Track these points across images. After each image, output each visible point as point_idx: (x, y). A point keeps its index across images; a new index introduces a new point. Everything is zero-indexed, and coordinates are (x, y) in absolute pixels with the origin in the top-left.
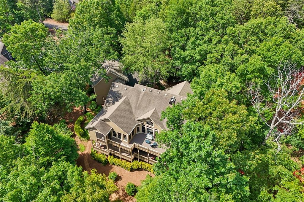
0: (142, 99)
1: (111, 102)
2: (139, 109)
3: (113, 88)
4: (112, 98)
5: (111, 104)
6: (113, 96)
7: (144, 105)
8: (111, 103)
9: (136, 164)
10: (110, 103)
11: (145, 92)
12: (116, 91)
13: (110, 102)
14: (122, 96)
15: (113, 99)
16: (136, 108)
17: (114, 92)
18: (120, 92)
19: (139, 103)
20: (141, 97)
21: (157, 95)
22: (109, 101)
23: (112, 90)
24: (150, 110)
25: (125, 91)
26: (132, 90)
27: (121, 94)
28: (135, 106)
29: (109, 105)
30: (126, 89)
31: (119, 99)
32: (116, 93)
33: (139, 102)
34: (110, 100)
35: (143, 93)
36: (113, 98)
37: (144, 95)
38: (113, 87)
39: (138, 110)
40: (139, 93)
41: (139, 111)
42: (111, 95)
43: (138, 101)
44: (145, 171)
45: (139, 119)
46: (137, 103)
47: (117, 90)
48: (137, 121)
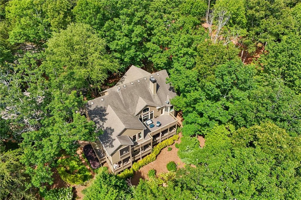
0: (123, 98)
1: (99, 120)
2: (128, 107)
3: (89, 108)
4: (97, 117)
5: (101, 123)
6: (95, 114)
7: (129, 101)
8: (100, 121)
10: (98, 122)
11: (121, 91)
12: (95, 108)
13: (99, 121)
14: (105, 108)
15: (99, 117)
16: (125, 108)
17: (94, 110)
18: (99, 106)
19: (124, 102)
20: (121, 97)
21: (132, 86)
22: (96, 121)
23: (90, 110)
24: (137, 101)
25: (103, 102)
26: (109, 97)
27: (101, 107)
28: (122, 107)
29: (99, 124)
30: (102, 100)
31: (104, 112)
32: (97, 109)
33: (123, 102)
34: (97, 120)
35: (120, 93)
36: (98, 116)
37: (122, 94)
38: (89, 106)
39: (129, 108)
40: (117, 94)
41: (130, 108)
42: (94, 115)
43: (122, 102)
44: (162, 150)
45: (136, 113)
46: (123, 104)
47: (95, 107)
48: (136, 116)
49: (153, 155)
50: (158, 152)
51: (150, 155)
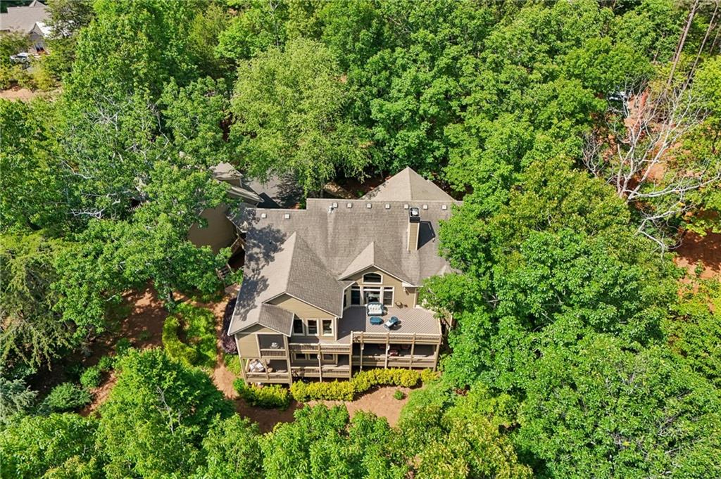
0: (334, 229)
1: (261, 256)
2: (335, 254)
3: (253, 223)
4: (259, 247)
5: (262, 262)
6: (260, 240)
7: (343, 241)
8: (262, 259)
9: (364, 379)
10: (258, 260)
11: (337, 213)
12: (264, 228)
13: (259, 258)
14: (285, 235)
15: (264, 249)
16: (327, 254)
17: (260, 231)
18: (274, 228)
19: (332, 241)
20: (330, 227)
21: (367, 211)
22: (255, 255)
23: (254, 229)
24: (362, 250)
25: (287, 223)
26: (305, 216)
27: (278, 231)
28: (322, 249)
29: (258, 264)
30: (287, 216)
31: (278, 244)
32: (267, 232)
33: (330, 239)
34: (257, 254)
35: (333, 216)
36: (262, 247)
37: (336, 220)
38: (254, 219)
39: (335, 257)
40: (324, 217)
41: (337, 258)
42: (255, 240)
43: (327, 237)
44: (383, 388)
45: (344, 275)
46: (327, 243)
47: (266, 225)
48: (342, 282)
49: (348, 387)
50: (364, 386)
51: (342, 384)
